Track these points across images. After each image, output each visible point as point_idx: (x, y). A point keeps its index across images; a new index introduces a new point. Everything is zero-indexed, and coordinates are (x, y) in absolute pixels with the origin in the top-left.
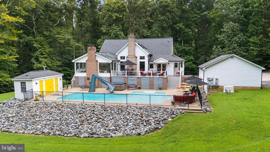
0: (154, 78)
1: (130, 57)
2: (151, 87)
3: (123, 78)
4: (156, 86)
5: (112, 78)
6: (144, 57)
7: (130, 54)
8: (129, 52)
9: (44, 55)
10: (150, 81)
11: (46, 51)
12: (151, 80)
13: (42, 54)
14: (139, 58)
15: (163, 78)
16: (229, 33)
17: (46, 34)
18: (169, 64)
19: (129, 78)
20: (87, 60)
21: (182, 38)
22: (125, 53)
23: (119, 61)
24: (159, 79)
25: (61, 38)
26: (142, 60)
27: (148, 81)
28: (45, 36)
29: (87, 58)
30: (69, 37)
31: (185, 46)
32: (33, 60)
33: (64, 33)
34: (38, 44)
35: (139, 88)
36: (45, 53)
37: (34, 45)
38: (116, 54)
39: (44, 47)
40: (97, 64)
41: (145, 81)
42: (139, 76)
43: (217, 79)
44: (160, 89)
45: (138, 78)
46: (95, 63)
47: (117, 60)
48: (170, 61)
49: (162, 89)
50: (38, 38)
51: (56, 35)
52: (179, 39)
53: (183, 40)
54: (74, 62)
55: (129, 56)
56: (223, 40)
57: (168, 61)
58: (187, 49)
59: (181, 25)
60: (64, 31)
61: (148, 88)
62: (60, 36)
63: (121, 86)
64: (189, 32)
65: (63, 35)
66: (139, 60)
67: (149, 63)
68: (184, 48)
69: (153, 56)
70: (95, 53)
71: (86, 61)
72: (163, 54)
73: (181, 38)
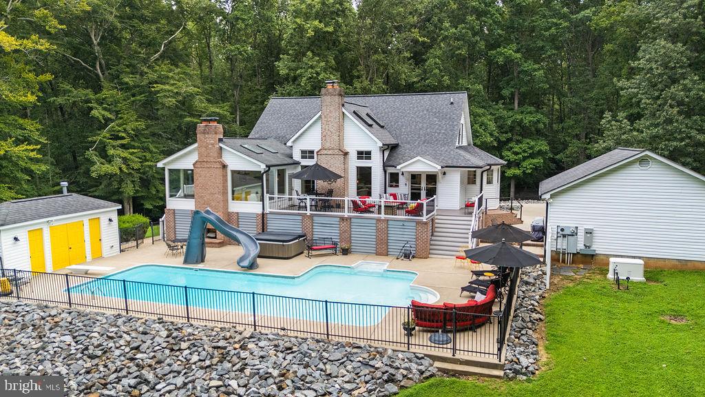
0: (390, 223)
1: (326, 152)
2: (382, 250)
3: (300, 218)
4: (395, 247)
5: (269, 216)
6: (369, 153)
7: (327, 145)
8: (324, 137)
9: (123, 138)
10: (378, 230)
11: (128, 128)
12: (383, 225)
13: (116, 138)
14: (353, 155)
15: (418, 223)
16: (656, 72)
17: (127, 83)
18: (444, 173)
19: (315, 218)
20: (197, 162)
21: (513, 90)
22: (312, 140)
23: (298, 163)
24: (406, 224)
25: (167, 94)
26: (364, 163)
27: (372, 231)
28: (125, 88)
29: (194, 157)
30: (192, 89)
31: (522, 113)
32: (91, 153)
33: (177, 77)
34: (105, 109)
35: (345, 252)
36: (123, 135)
37: (95, 113)
38: (289, 144)
39: (121, 118)
40: (225, 176)
41: (363, 229)
42: (346, 214)
43: (589, 232)
44: (407, 256)
45: (342, 219)
46: (219, 172)
47: (289, 161)
48: (447, 167)
49: (413, 257)
50: (105, 93)
51: (155, 85)
52: (506, 92)
53: (517, 94)
54: (163, 169)
55: (323, 149)
56: (636, 95)
57: (439, 168)
58: (528, 119)
59: (509, 51)
60: (178, 74)
61: (373, 250)
62: (167, 87)
63: (283, 245)
64: (535, 70)
65: (173, 85)
66: (354, 163)
67: (385, 172)
68: (519, 117)
69: (400, 150)
70: (220, 140)
71: (194, 165)
72: (429, 144)
73: (513, 87)
